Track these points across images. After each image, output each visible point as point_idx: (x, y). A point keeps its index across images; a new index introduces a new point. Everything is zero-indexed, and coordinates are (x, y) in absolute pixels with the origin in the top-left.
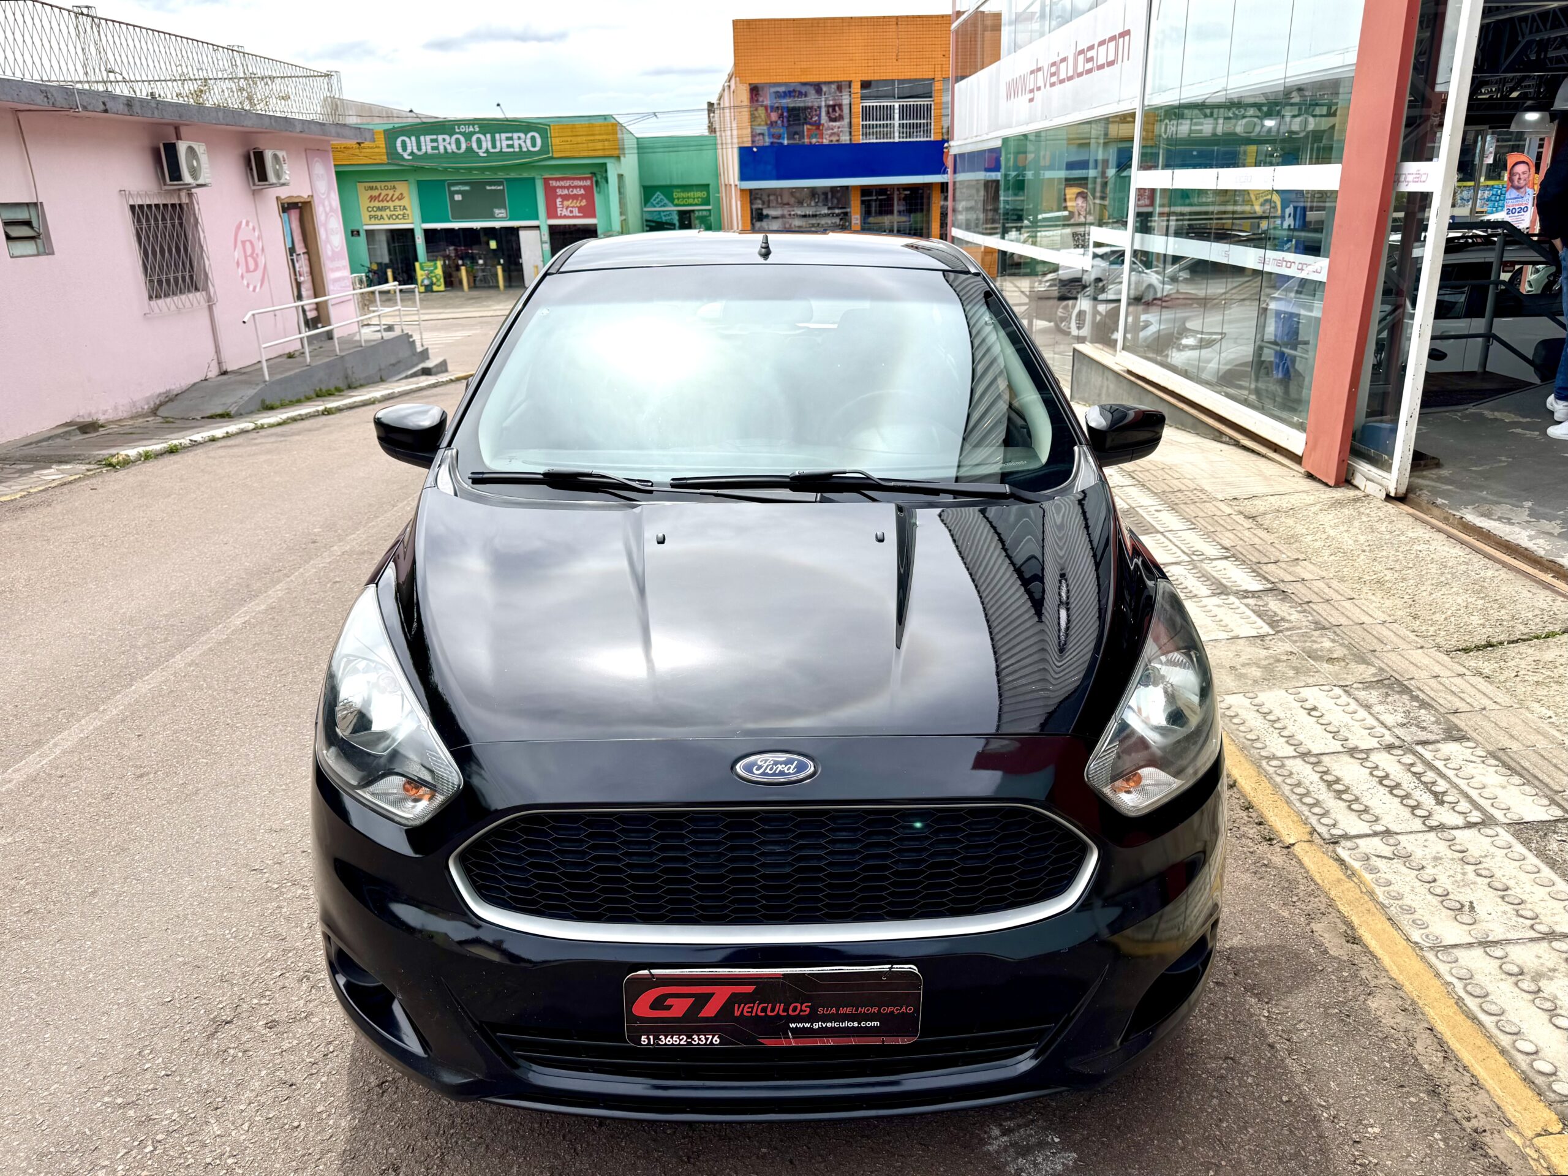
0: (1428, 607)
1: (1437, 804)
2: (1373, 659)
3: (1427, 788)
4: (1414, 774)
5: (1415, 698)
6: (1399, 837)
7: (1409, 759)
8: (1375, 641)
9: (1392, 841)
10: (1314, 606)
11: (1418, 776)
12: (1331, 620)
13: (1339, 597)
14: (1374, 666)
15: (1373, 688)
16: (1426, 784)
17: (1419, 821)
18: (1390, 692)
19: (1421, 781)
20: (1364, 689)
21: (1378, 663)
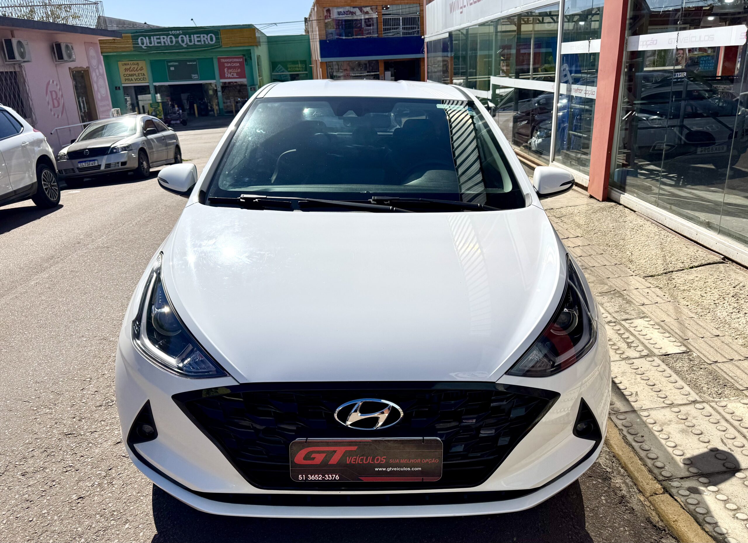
0: (638, 257)
2: (608, 282)
4: (619, 334)
5: (625, 299)
7: (617, 327)
8: (610, 273)
10: (583, 258)
11: (621, 335)
12: (590, 264)
13: (596, 254)
14: (608, 285)
15: (606, 295)
16: (624, 339)
17: (618, 356)
18: (613, 297)
19: (622, 338)
20: (601, 296)
21: (610, 284)
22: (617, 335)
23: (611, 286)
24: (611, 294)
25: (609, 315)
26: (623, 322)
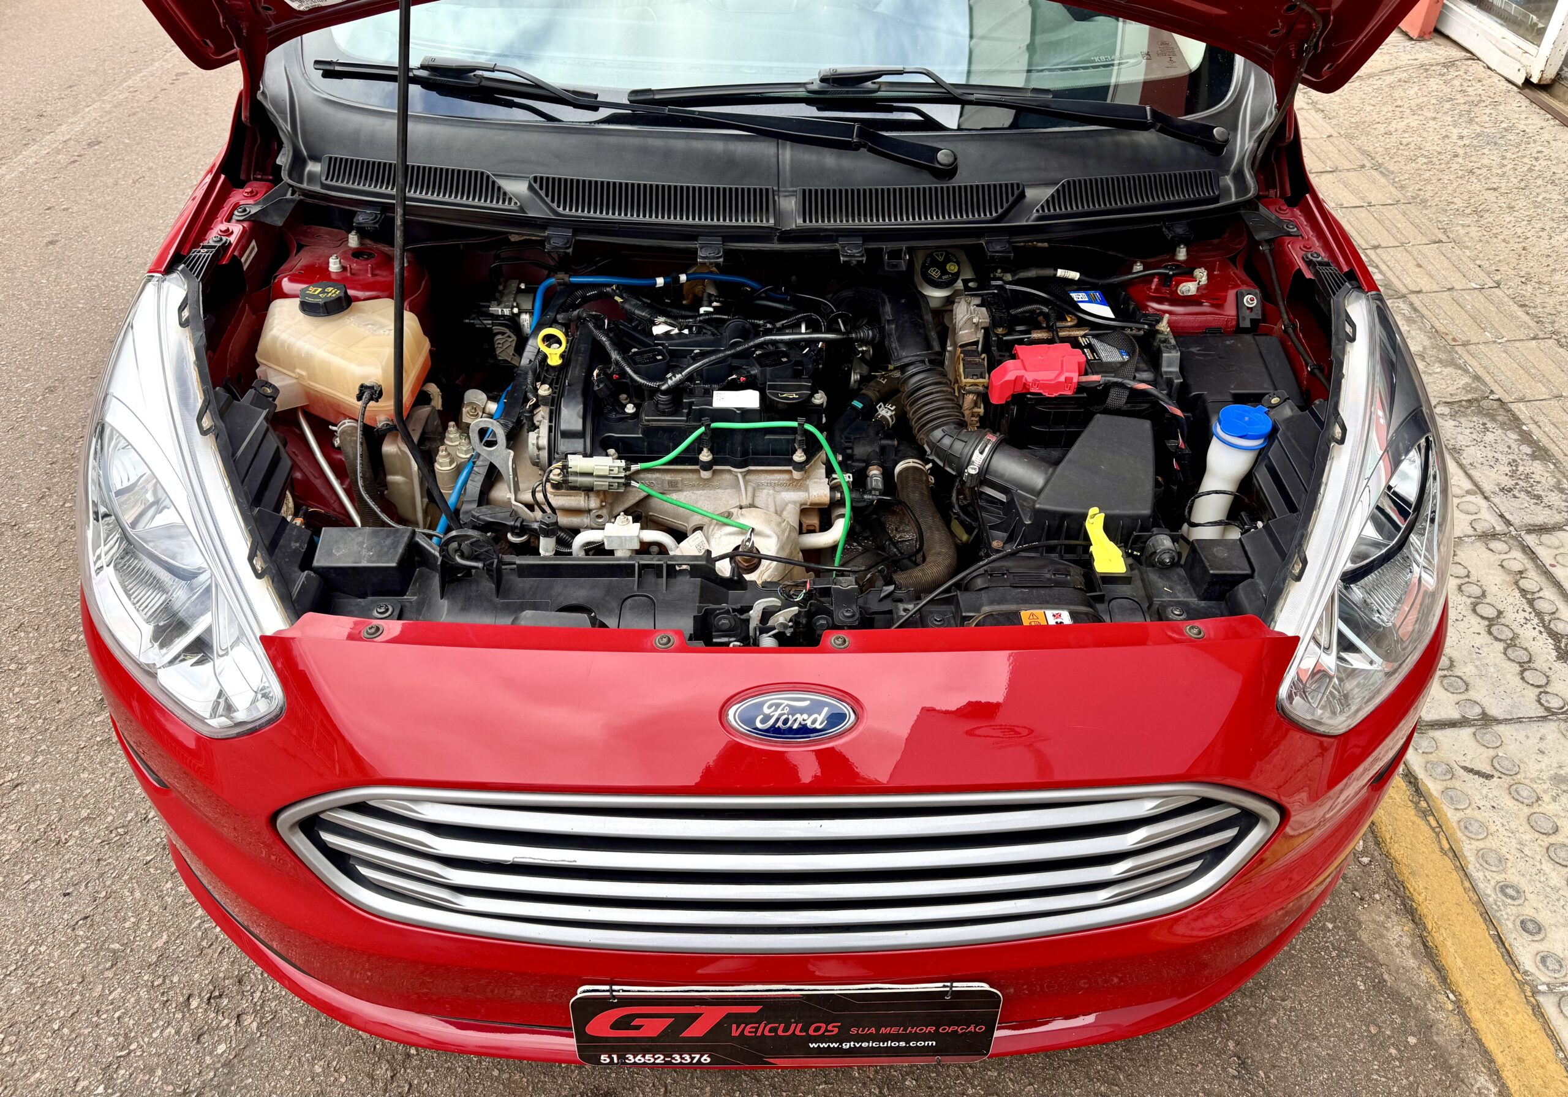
0: (1543, 260)
1: (1559, 658)
2: (1466, 356)
3: (1542, 621)
4: (1523, 592)
5: (1526, 438)
6: (1501, 729)
7: (1517, 560)
8: (1470, 322)
9: (1488, 737)
10: (1384, 256)
11: (1530, 598)
12: (1408, 281)
13: (1421, 239)
14: (1466, 371)
15: (1466, 415)
16: (1539, 614)
17: (1532, 693)
18: (1489, 425)
19: (1534, 609)
20: (1453, 416)
21: (1474, 366)
22: (1517, 594)
23: (1477, 378)
24: (1480, 412)
25: (1483, 503)
26: (1531, 540)
